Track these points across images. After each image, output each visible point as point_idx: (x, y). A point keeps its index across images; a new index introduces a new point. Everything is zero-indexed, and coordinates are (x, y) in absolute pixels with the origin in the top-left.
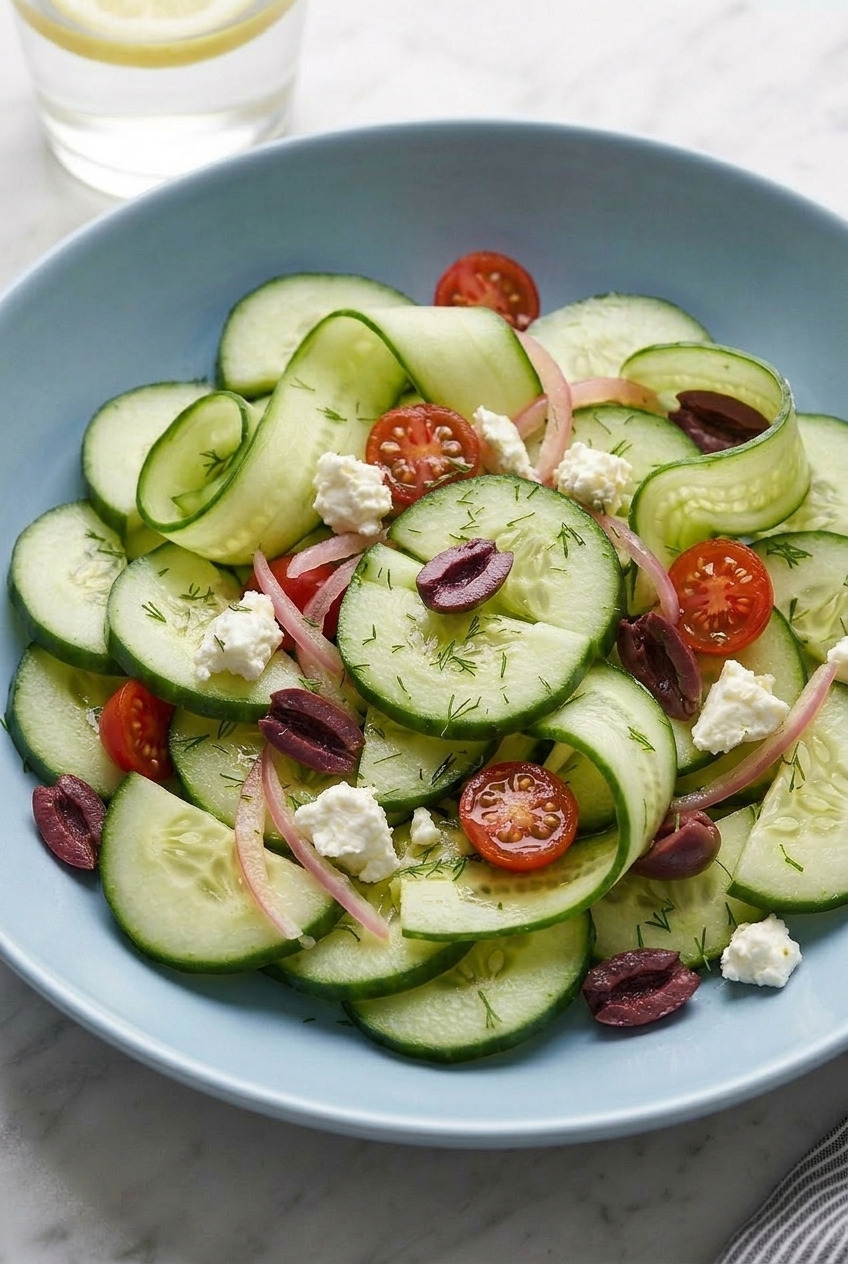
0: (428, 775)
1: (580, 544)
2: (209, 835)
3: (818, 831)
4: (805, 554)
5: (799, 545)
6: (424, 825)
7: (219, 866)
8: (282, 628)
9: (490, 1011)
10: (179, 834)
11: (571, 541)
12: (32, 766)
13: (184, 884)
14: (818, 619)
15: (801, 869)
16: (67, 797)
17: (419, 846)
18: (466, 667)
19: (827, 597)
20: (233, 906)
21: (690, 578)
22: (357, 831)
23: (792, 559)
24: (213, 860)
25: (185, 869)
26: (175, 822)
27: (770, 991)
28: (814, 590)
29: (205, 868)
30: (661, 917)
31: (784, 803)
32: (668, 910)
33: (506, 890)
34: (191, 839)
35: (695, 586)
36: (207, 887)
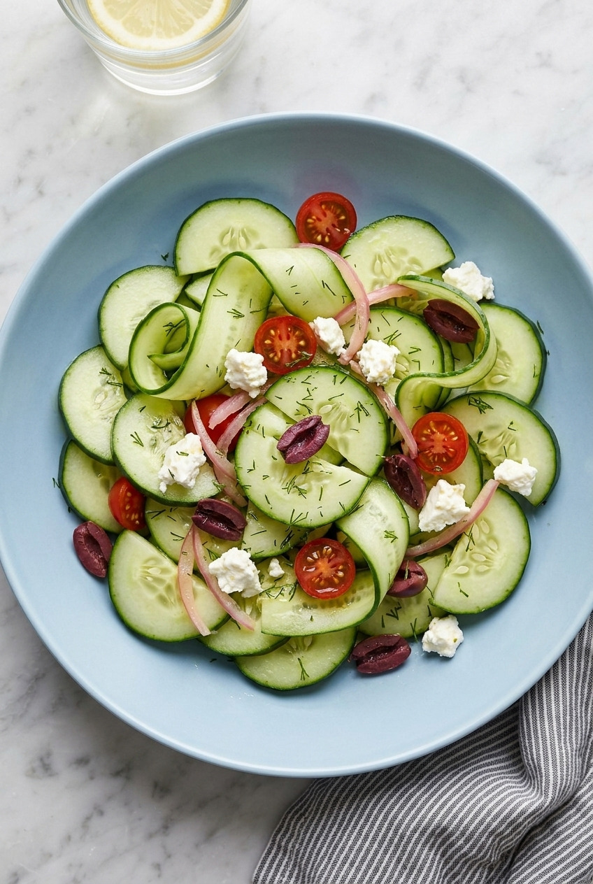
0: (279, 543)
1: (367, 415)
2: (164, 571)
3: (478, 573)
4: (490, 407)
5: (488, 400)
6: (276, 569)
7: (169, 588)
8: (205, 454)
9: (303, 671)
10: (149, 568)
11: (362, 413)
12: (72, 510)
13: (152, 596)
14: (493, 444)
15: (467, 596)
16: (90, 534)
17: (272, 577)
18: (301, 492)
19: (500, 432)
20: (175, 612)
21: (425, 432)
22: (241, 580)
23: (482, 408)
24: (165, 585)
25: (151, 588)
26: (147, 561)
27: (446, 659)
28: (491, 428)
29: (161, 589)
30: (394, 611)
31: (463, 556)
32: (399, 608)
33: (316, 607)
34: (154, 571)
35: (427, 436)
36: (162, 600)
